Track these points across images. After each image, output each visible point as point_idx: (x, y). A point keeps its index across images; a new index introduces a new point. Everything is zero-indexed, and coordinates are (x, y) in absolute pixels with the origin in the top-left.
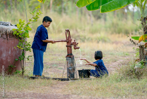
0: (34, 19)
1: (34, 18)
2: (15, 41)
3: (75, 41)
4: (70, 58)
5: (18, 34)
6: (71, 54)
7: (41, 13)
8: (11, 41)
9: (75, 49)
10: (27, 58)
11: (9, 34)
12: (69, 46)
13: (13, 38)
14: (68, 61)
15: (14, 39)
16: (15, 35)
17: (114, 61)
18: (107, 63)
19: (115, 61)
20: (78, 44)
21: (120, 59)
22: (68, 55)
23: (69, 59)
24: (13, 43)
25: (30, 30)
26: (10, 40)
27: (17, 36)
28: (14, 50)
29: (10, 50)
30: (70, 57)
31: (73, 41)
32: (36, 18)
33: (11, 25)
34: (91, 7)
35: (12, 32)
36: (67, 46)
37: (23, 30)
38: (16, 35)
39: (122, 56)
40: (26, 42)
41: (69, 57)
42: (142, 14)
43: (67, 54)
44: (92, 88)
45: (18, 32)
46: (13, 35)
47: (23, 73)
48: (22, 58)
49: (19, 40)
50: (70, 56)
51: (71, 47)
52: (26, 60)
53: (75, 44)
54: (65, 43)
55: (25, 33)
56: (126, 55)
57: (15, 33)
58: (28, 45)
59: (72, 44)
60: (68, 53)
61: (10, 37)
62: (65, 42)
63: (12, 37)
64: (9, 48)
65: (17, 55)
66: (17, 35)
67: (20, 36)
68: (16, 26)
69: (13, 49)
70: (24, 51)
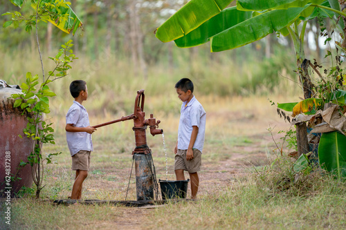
0: (59, 72)
1: (59, 69)
2: (17, 121)
3: (152, 116)
4: (143, 156)
5: (23, 106)
6: (145, 146)
7: (73, 59)
8: (8, 122)
9: (153, 134)
10: (47, 159)
11: (4, 107)
12: (139, 129)
13: (13, 115)
14: (138, 162)
15: (16, 117)
16: (17, 109)
17: (224, 157)
18: (211, 163)
19: (227, 158)
20: (159, 122)
21: (234, 152)
22: (137, 149)
23: (140, 157)
24: (13, 126)
25: (51, 96)
26: (7, 119)
27: (23, 111)
28: (15, 141)
29: (8, 143)
30: (143, 153)
31: (147, 118)
32: (64, 70)
33: (8, 86)
34: (186, 41)
35: (10, 103)
36: (134, 129)
37: (34, 97)
38: (19, 107)
39: (237, 146)
40: (44, 123)
41: (139, 153)
42: (298, 52)
43: (135, 147)
44: (207, 222)
45: (23, 101)
46: (14, 109)
47: (38, 192)
48: (35, 159)
49: (28, 118)
50: (142, 150)
51: (144, 131)
52: (45, 162)
53: (153, 124)
54: (131, 123)
55: (40, 103)
56: (246, 142)
57: (17, 103)
58: (49, 129)
59: (146, 124)
60: (137, 144)
61: (6, 114)
62: (130, 119)
63: (11, 113)
64: (5, 137)
65: (24, 153)
66: (22, 108)
67: (29, 110)
68: (18, 87)
69: (13, 139)
70: (38, 142)
